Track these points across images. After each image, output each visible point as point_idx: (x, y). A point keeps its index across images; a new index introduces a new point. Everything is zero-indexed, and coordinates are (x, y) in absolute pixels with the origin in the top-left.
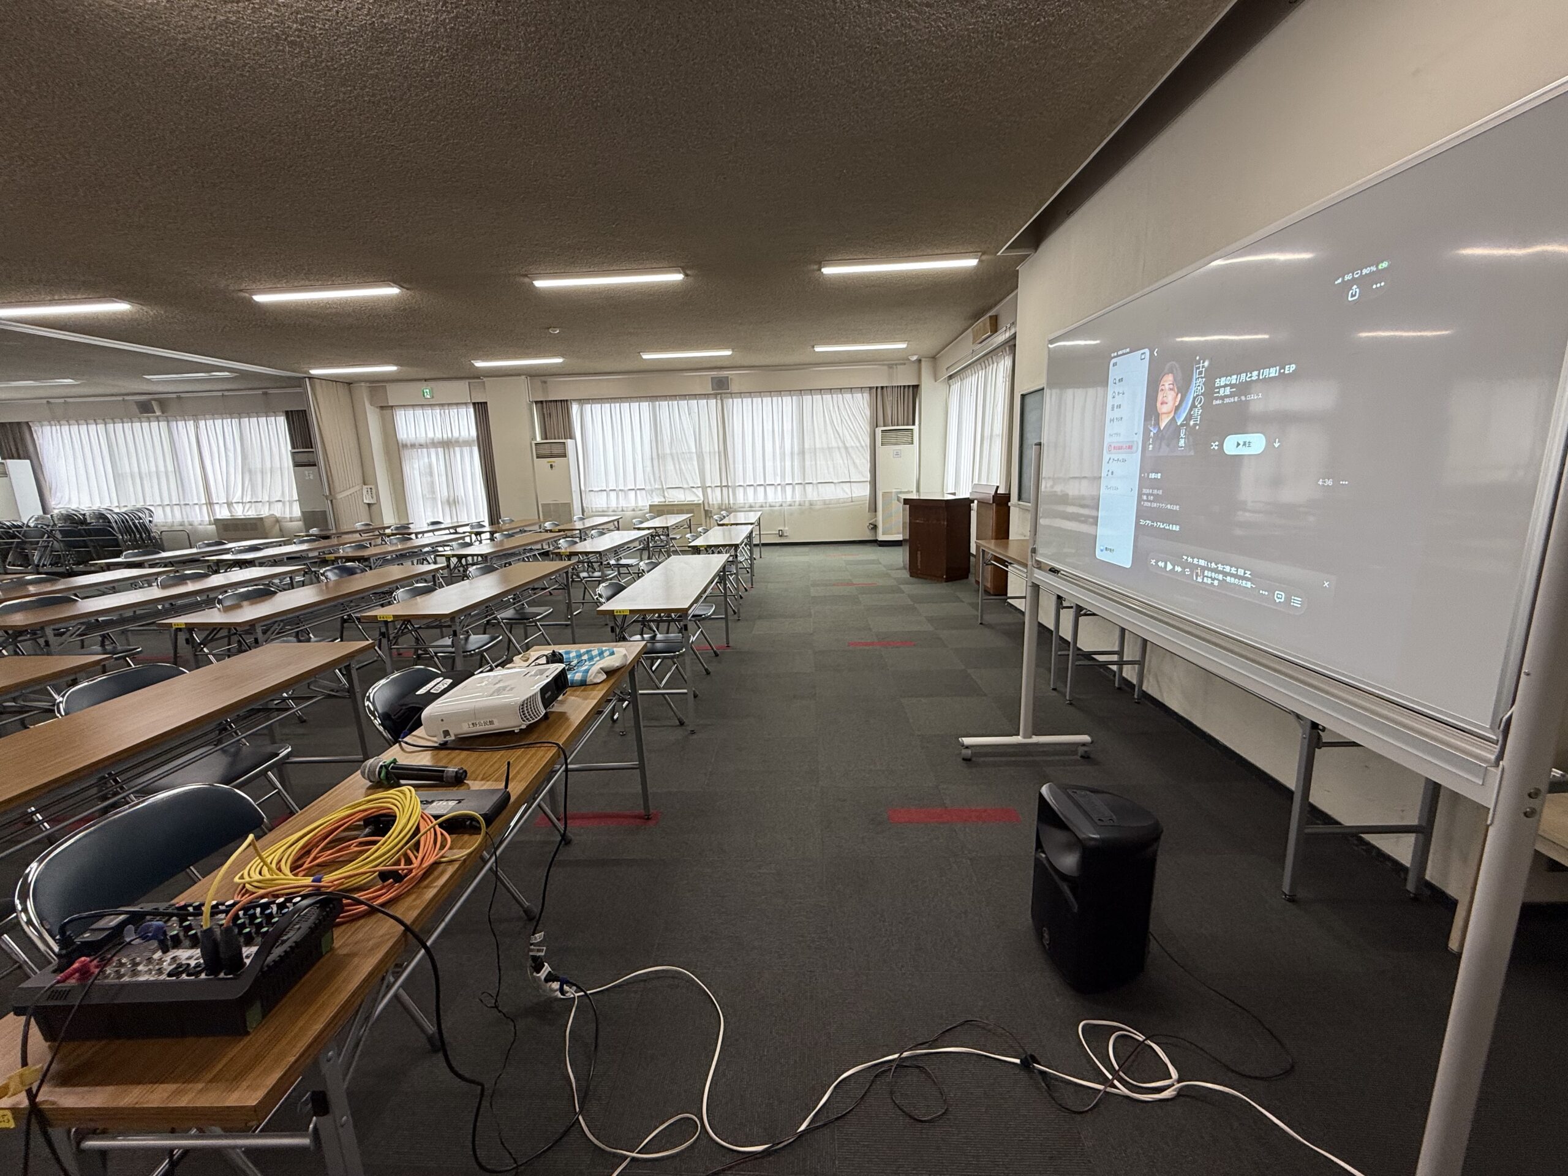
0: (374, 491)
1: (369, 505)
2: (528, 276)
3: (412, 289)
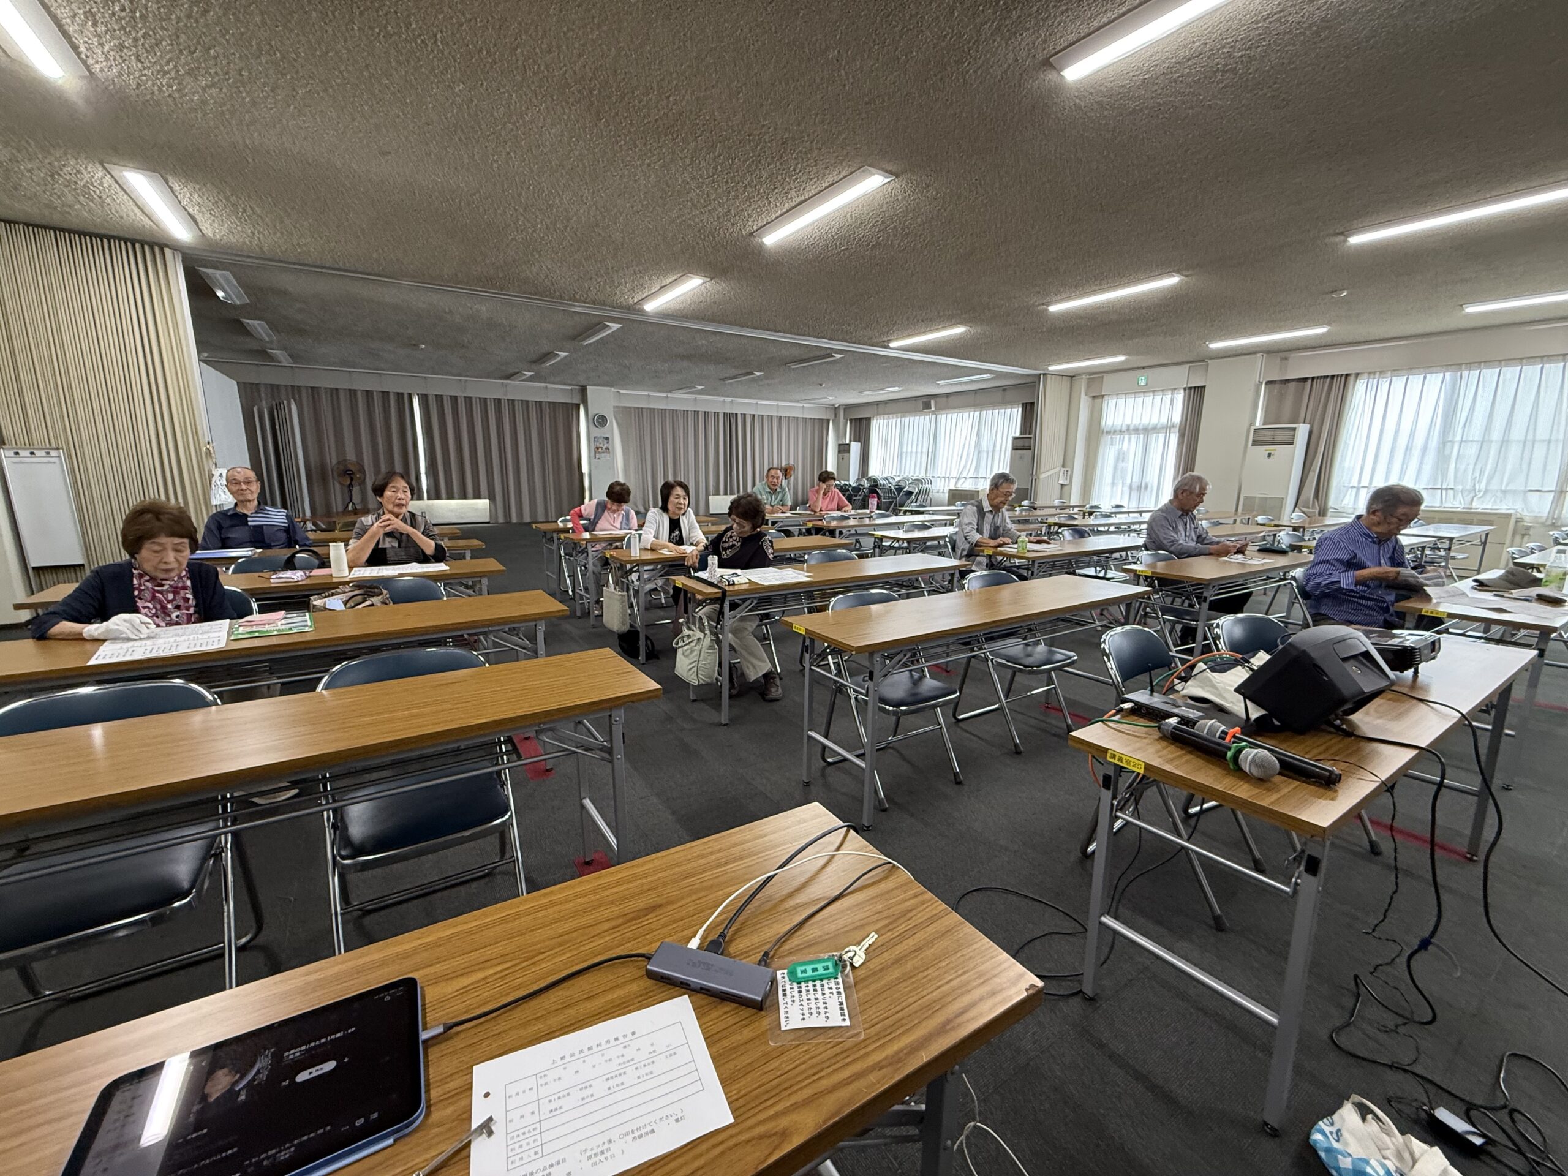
0: (1069, 473)
1: (1062, 485)
2: (1345, 234)
3: (1191, 275)
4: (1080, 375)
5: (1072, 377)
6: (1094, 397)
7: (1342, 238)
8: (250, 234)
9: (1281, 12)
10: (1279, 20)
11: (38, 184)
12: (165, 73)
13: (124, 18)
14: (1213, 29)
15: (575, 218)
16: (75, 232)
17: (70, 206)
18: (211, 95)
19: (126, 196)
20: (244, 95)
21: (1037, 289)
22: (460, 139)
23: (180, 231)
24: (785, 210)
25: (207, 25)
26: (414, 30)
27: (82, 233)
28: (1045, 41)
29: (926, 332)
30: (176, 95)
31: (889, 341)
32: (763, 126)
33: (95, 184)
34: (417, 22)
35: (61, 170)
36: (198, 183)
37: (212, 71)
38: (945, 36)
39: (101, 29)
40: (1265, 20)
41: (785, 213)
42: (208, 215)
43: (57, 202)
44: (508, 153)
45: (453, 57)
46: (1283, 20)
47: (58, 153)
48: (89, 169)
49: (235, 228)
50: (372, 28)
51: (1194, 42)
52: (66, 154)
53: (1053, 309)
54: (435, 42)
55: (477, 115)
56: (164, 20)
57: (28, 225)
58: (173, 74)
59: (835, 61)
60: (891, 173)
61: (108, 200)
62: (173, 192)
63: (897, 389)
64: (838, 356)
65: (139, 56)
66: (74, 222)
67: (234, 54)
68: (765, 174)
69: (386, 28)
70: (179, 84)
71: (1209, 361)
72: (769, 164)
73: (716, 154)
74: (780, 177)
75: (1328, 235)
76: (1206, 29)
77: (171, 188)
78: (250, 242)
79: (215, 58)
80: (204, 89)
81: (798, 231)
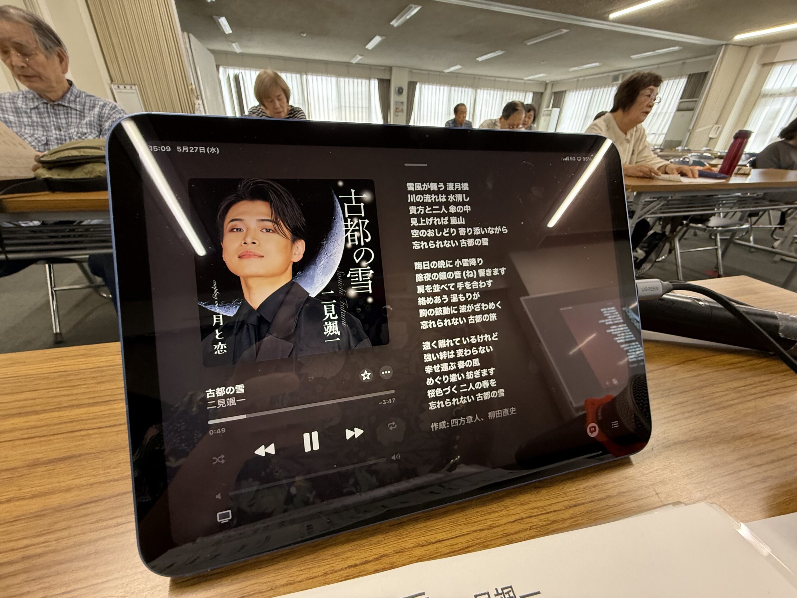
0: (720, 129)
1: (711, 139)
4: (759, 44)
5: (749, 46)
6: (764, 65)
31: (610, 12)
63: (596, 65)
64: (565, 31)
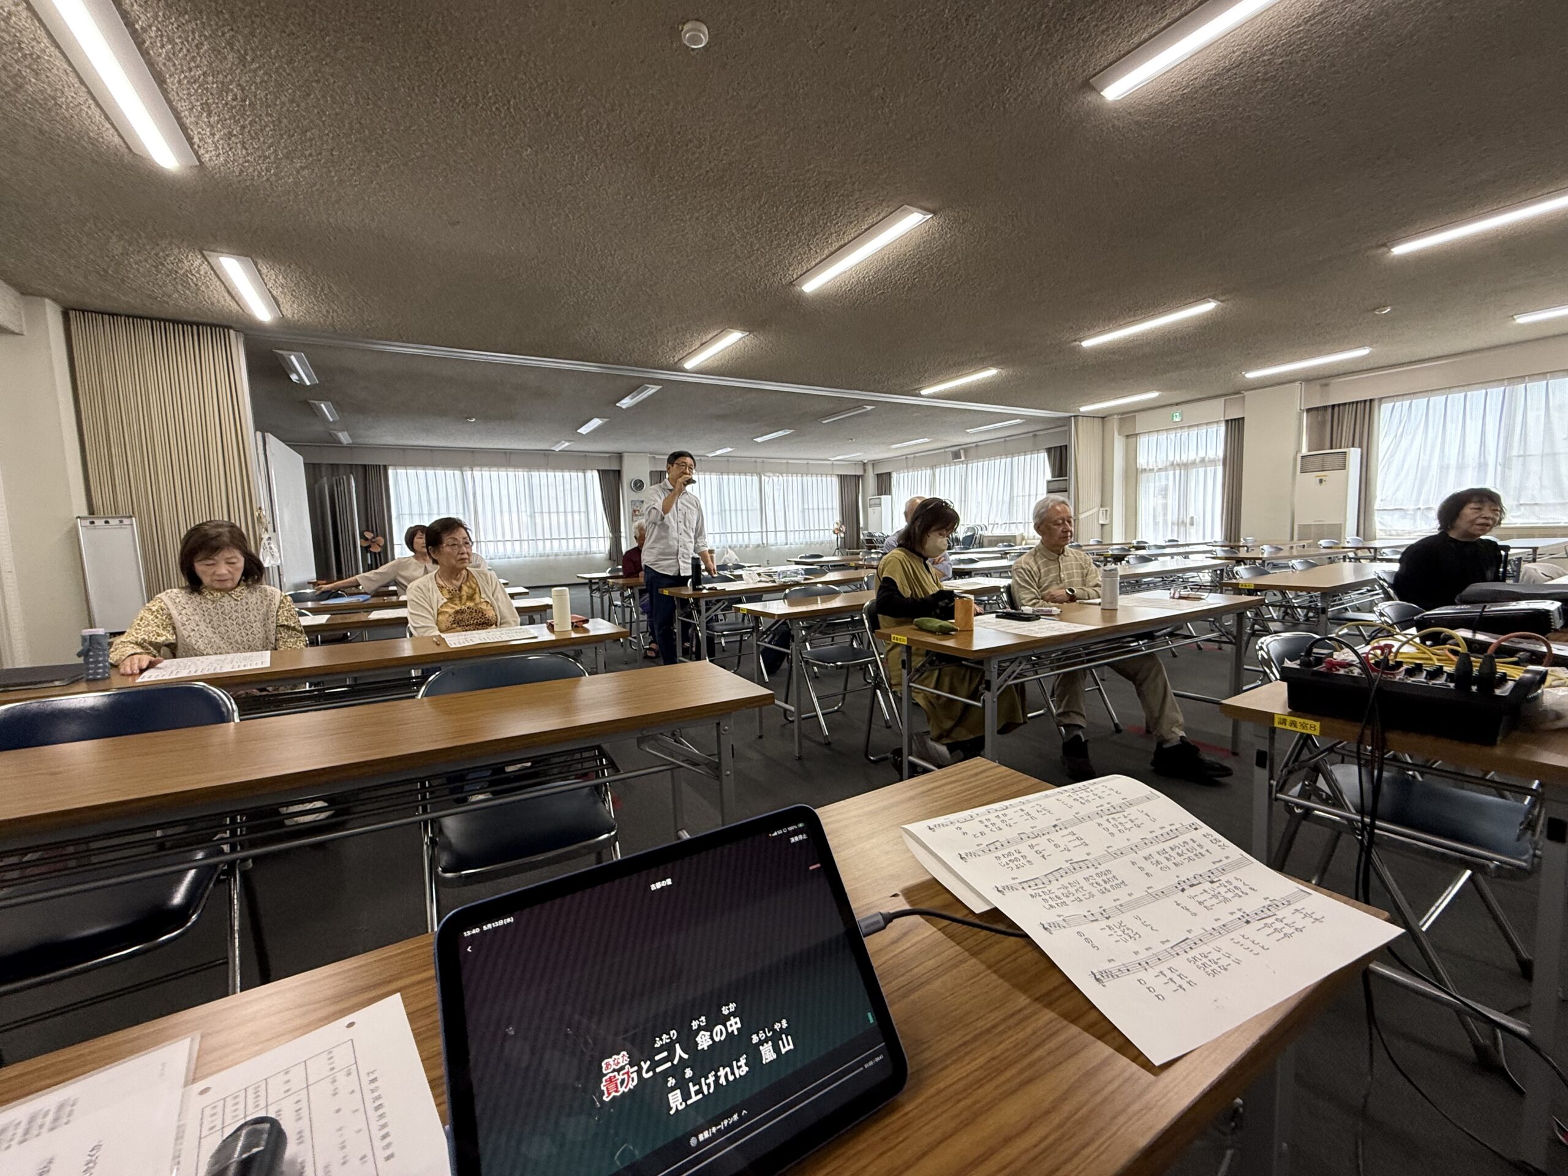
0: (1109, 513)
1: (1102, 525)
2: (1388, 244)
3: (1228, 300)
4: (1111, 415)
5: (1103, 418)
6: (1127, 436)
7: (1385, 249)
8: (325, 313)
9: (1324, 12)
10: (1320, 21)
11: (144, 276)
12: (266, 157)
13: (235, 107)
14: (1253, 36)
15: (624, 278)
16: (169, 321)
17: (170, 296)
18: (304, 177)
19: (218, 283)
20: (333, 174)
21: (1070, 324)
22: (523, 205)
23: (262, 312)
24: (824, 256)
25: (306, 109)
26: (490, 98)
27: (175, 322)
28: (1084, 63)
29: (957, 377)
30: (273, 178)
31: (920, 389)
32: (808, 171)
33: (194, 272)
34: (494, 90)
35: (165, 260)
36: (284, 265)
37: (307, 153)
38: (988, 66)
39: (215, 118)
40: (1306, 23)
41: (824, 259)
42: (288, 297)
43: (158, 292)
44: (567, 215)
45: (523, 122)
46: (1324, 22)
47: (164, 243)
48: (190, 258)
49: (313, 308)
50: (452, 100)
51: (1234, 52)
52: (170, 244)
53: (1087, 344)
54: (508, 109)
55: (541, 179)
56: (270, 107)
57: (128, 316)
58: (272, 157)
59: (880, 101)
60: (929, 211)
61: (203, 288)
62: (260, 274)
63: (926, 440)
64: (869, 408)
65: (244, 143)
66: (170, 312)
67: (328, 135)
68: (807, 220)
69: (464, 98)
70: (277, 168)
71: (1246, 393)
72: (812, 209)
73: (762, 203)
74: (821, 222)
75: (1369, 248)
76: (1246, 37)
77: (259, 271)
78: (325, 321)
79: (311, 140)
80: (298, 172)
81: (836, 277)
